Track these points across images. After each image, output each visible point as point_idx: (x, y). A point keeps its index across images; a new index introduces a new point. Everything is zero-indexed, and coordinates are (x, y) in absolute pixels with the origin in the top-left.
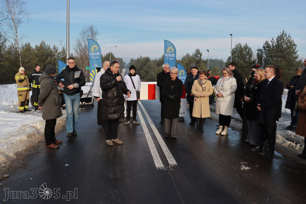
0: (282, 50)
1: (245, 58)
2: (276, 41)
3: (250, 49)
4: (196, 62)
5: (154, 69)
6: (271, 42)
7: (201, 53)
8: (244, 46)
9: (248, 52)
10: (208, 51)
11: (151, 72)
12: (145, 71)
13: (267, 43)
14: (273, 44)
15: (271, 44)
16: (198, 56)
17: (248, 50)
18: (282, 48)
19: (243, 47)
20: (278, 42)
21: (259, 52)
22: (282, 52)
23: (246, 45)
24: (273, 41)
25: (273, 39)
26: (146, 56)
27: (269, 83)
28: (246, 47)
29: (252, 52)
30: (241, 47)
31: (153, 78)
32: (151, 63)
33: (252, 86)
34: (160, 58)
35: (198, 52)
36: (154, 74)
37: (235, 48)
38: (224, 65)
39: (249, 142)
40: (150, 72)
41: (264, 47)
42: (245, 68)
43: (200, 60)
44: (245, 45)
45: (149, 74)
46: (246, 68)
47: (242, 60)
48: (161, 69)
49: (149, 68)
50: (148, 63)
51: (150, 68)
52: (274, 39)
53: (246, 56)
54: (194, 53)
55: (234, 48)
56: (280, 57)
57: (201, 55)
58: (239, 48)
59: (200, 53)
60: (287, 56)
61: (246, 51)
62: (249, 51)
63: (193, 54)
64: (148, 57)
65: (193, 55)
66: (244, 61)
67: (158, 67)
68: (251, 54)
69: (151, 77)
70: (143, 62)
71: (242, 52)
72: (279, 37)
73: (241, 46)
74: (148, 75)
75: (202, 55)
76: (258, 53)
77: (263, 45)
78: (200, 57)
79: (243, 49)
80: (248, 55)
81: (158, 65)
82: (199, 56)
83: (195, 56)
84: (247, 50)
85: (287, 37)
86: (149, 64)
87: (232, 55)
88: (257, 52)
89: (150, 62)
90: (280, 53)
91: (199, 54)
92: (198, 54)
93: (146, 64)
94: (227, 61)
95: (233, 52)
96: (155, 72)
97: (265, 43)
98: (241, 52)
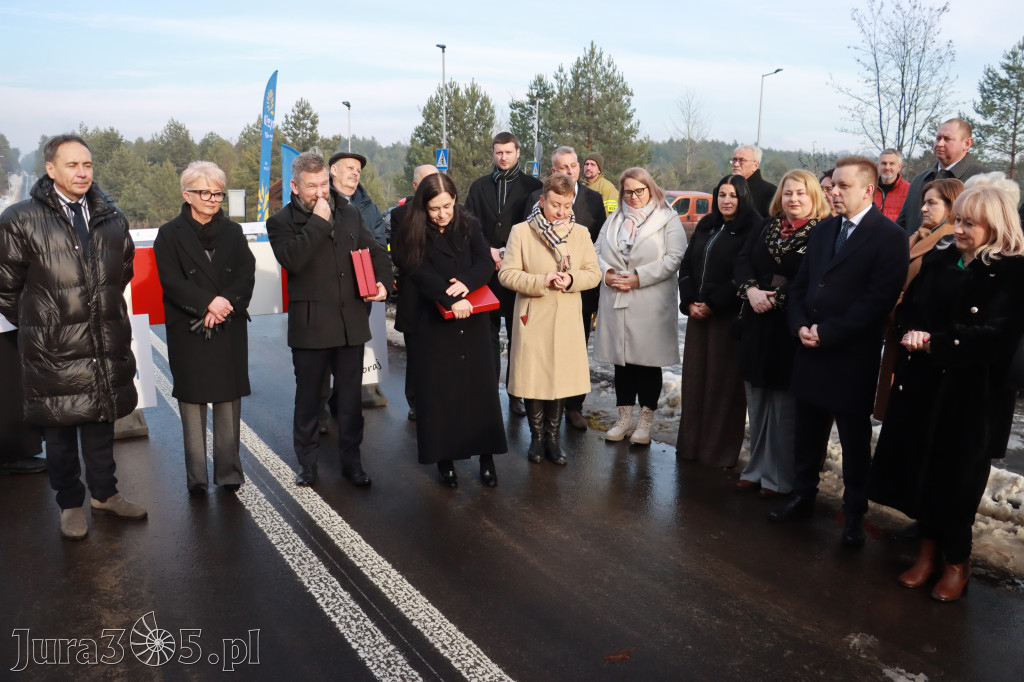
0: (589, 106)
1: (470, 133)
2: (570, 77)
3: (485, 101)
4: (298, 144)
5: (140, 173)
6: (556, 78)
7: (316, 116)
8: (467, 92)
9: (481, 112)
10: (348, 105)
12: (106, 182)
13: (540, 81)
14: (561, 87)
15: (555, 85)
16: (304, 126)
17: (481, 104)
18: (590, 99)
19: (462, 93)
20: (576, 79)
21: (517, 111)
22: (593, 114)
23: (473, 89)
24: (562, 77)
25: (561, 71)
26: (104, 127)
27: (850, 231)
28: (473, 95)
29: (493, 112)
30: (456, 92)
31: (140, 206)
32: (125, 150)
33: (779, 242)
34: (160, 134)
35: (302, 112)
36: (144, 193)
37: (437, 97)
38: (381, 156)
39: (758, 485)
40: (126, 186)
41: (531, 96)
42: (471, 166)
43: (314, 138)
44: (469, 86)
46: (474, 165)
47: (461, 137)
49: (121, 172)
50: (115, 153)
51: (122, 170)
52: (565, 71)
53: (474, 125)
54: (290, 114)
55: (434, 97)
56: (584, 128)
57: (314, 122)
58: (449, 97)
59: (310, 114)
60: (606, 127)
61: (472, 108)
62: (483, 108)
63: (286, 117)
64: (112, 130)
65: (288, 122)
66: (469, 141)
67: (156, 165)
68: (491, 119)
69: (130, 206)
70: (96, 150)
71: (461, 109)
72: (578, 65)
73: (458, 89)
74: (119, 196)
75: (317, 122)
76: (513, 116)
77: (527, 91)
78: (311, 129)
79: (464, 103)
80: (479, 119)
81: (154, 161)
82: (309, 125)
83: (294, 125)
84: (478, 103)
85: (605, 63)
86: (121, 156)
87: (428, 120)
88: (510, 110)
89: (122, 147)
90: (585, 117)
91: (307, 117)
92: (304, 119)
93: (108, 157)
94: (413, 141)
95: (432, 111)
96: (145, 187)
97: (535, 84)
98: (457, 111)
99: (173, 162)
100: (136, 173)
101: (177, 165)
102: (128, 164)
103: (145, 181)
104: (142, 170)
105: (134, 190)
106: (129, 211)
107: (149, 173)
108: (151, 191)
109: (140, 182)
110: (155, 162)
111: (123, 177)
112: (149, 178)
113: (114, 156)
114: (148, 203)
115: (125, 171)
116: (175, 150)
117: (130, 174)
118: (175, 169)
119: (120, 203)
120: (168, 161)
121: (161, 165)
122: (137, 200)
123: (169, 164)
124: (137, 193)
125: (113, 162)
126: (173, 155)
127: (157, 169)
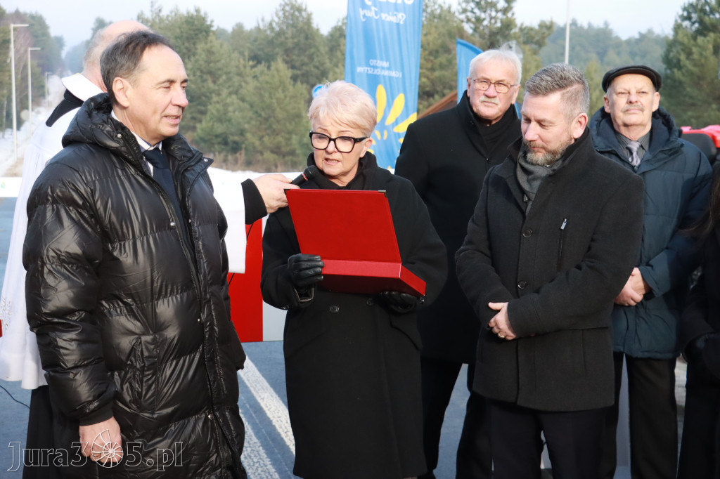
5: (236, 79)
11: (219, 95)
31: (233, 130)
36: (241, 110)
40: (215, 98)
43: (508, 26)
45: (210, 107)
48: (276, 79)
49: (205, 76)
50: (200, 47)
51: (210, 73)
67: (261, 67)
69: (220, 128)
74: (203, 113)
78: (505, 11)
81: (256, 59)
86: (210, 52)
89: (211, 38)
96: (243, 100)
99: (286, 62)
100: (229, 79)
101: (293, 67)
102: (219, 65)
103: (243, 91)
104: (240, 74)
105: (226, 105)
106: (217, 136)
107: (249, 79)
108: (252, 106)
109: (236, 93)
110: (259, 62)
111: (211, 85)
112: (250, 87)
113: (199, 51)
114: (246, 126)
115: (214, 75)
116: (290, 44)
117: (221, 81)
118: (289, 73)
119: (204, 124)
120: (280, 60)
121: (269, 67)
122: (229, 121)
123: (280, 65)
124: (231, 109)
125: (196, 61)
126: (287, 52)
127: (262, 73)
